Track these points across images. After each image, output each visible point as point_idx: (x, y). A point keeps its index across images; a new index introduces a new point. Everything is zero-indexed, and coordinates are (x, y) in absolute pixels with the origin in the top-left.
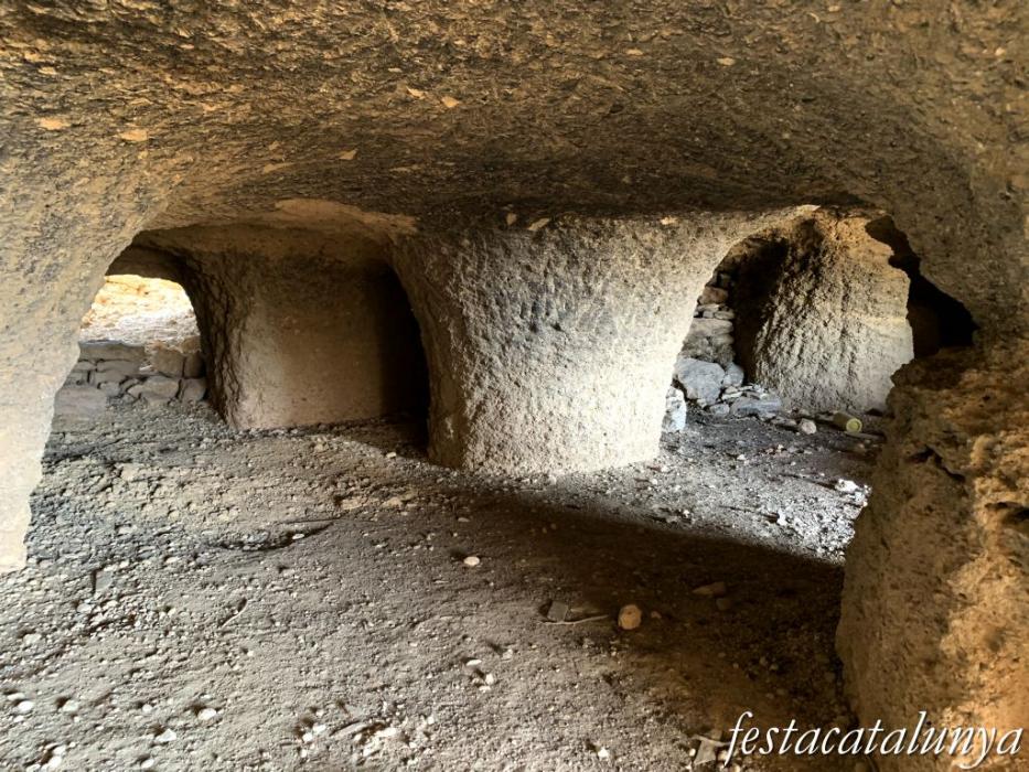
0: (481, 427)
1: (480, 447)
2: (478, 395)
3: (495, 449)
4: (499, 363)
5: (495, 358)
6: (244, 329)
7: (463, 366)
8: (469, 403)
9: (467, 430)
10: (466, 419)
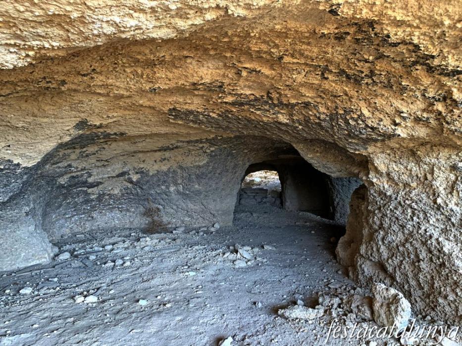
0: (338, 209)
1: (339, 215)
2: (337, 200)
3: (342, 215)
4: (342, 191)
5: (340, 190)
6: (286, 184)
7: (333, 192)
8: (335, 202)
9: (335, 209)
10: (335, 207)
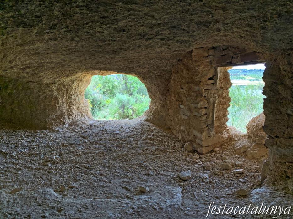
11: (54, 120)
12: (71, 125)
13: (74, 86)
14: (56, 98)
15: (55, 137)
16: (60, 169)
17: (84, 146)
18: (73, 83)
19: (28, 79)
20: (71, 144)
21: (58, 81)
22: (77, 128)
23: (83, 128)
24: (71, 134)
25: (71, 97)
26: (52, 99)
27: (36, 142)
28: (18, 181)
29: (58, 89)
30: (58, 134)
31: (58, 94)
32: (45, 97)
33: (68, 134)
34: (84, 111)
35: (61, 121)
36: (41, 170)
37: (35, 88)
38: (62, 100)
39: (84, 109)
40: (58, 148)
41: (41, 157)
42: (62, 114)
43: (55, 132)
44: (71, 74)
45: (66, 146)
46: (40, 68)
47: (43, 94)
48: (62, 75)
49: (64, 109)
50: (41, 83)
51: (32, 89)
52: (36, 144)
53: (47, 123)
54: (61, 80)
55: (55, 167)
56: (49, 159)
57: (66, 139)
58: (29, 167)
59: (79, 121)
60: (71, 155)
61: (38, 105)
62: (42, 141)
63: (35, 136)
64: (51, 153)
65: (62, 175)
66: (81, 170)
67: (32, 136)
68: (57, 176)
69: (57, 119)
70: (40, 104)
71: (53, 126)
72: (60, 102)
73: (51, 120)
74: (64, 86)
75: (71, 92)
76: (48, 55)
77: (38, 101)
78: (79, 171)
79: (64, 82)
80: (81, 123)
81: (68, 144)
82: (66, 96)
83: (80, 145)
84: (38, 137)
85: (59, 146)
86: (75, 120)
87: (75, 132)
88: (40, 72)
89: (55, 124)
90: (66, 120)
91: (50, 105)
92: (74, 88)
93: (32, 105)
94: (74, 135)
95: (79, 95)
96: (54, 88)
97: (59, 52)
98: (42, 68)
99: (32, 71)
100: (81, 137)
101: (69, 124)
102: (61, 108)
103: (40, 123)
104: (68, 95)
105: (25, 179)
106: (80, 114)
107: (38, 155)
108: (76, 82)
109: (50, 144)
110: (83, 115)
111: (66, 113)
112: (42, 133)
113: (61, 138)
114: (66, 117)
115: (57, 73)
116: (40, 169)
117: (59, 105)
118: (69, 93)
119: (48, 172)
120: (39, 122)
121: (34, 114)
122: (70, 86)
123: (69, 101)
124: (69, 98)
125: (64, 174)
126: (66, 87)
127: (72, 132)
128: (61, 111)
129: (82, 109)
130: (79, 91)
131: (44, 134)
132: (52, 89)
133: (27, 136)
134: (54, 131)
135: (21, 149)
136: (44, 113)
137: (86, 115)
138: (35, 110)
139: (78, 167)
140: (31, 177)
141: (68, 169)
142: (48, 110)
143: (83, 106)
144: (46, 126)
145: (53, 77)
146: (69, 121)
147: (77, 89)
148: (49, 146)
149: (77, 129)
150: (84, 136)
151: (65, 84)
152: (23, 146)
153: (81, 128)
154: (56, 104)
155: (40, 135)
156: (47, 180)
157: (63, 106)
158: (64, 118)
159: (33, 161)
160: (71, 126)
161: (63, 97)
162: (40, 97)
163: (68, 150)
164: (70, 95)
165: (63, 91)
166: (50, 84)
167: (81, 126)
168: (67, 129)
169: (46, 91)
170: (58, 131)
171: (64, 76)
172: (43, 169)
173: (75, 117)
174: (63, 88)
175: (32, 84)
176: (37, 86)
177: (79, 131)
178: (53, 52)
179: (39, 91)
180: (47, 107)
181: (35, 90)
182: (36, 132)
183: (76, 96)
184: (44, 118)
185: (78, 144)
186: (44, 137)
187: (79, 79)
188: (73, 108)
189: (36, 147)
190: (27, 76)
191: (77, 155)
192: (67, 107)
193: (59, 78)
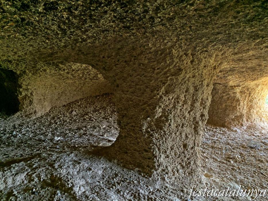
11: (233, 120)
12: (249, 127)
13: (258, 89)
14: (238, 100)
15: (233, 137)
16: (243, 170)
17: (266, 153)
18: (257, 87)
19: (216, 81)
20: (251, 148)
21: (243, 84)
22: (256, 132)
23: (262, 133)
24: (249, 137)
25: (253, 101)
26: (234, 101)
27: (217, 137)
28: (207, 168)
29: (241, 92)
30: (236, 134)
31: (240, 96)
32: (228, 98)
33: (246, 136)
34: (264, 116)
35: (239, 122)
36: (225, 164)
37: (220, 89)
38: (243, 103)
39: (263, 114)
40: (238, 148)
41: (223, 152)
42: (241, 116)
43: (233, 132)
44: (258, 78)
45: (246, 148)
46: (231, 72)
47: (226, 95)
48: (249, 79)
49: (244, 111)
50: (226, 85)
51: (217, 90)
52: (216, 139)
53: (225, 122)
54: (246, 83)
55: (238, 165)
56: (232, 157)
57: (245, 141)
58: (214, 158)
59: (258, 126)
60: (253, 159)
61: (220, 104)
62: (222, 137)
63: (215, 131)
64: (232, 151)
65: (246, 176)
66: (266, 177)
67: (212, 130)
68: (241, 175)
69: (236, 120)
70: (222, 104)
71: (231, 126)
72: (242, 104)
73: (229, 120)
74: (248, 89)
75: (254, 96)
76: (250, 60)
77: (221, 101)
78: (264, 178)
79: (249, 86)
80: (261, 128)
81: (248, 146)
82: (248, 99)
83: (261, 150)
84: (218, 133)
85: (239, 146)
86: (253, 124)
87: (254, 135)
88: (229, 75)
89: (233, 124)
90: (244, 122)
91: (232, 105)
92: (257, 91)
93: (214, 104)
94: (253, 138)
95: (261, 100)
96: (238, 90)
97: (263, 58)
98: (232, 73)
99: (222, 75)
100: (262, 142)
101: (247, 127)
102: (241, 109)
103: (220, 121)
104: (250, 98)
105: (212, 168)
106: (259, 119)
107: (221, 149)
108: (261, 86)
109: (230, 142)
110: (263, 120)
111: (245, 115)
112: (221, 130)
113: (240, 139)
114: (245, 119)
115: (244, 77)
116: (223, 163)
117: (240, 107)
118: (252, 96)
119: (232, 169)
120: (219, 119)
121: (215, 112)
122: (253, 89)
123: (250, 104)
124: (250, 101)
125: (248, 176)
126: (250, 90)
127: (250, 136)
128: (241, 113)
129: (262, 114)
130: (261, 95)
131: (223, 132)
132: (236, 91)
133: (209, 130)
134: (232, 130)
135: (205, 141)
136: (224, 112)
137: (265, 120)
138: (216, 108)
139: (262, 174)
140: (217, 168)
141: (251, 172)
142: (229, 110)
143: (263, 110)
144: (225, 124)
145: (239, 80)
146: (248, 123)
147: (260, 93)
148: (229, 144)
149: (256, 134)
150: (265, 142)
151: (249, 88)
152: (206, 138)
153: (261, 133)
154: (237, 106)
155: (220, 132)
156: (232, 175)
157: (244, 108)
158: (243, 120)
159: (217, 153)
160: (250, 129)
161: (245, 99)
162: (224, 98)
163: (249, 152)
164: (252, 98)
165: (245, 94)
166: (235, 87)
167: (261, 131)
168: (246, 131)
169: (230, 93)
170: (236, 131)
171: (250, 80)
172: (226, 164)
173: (254, 121)
174: (246, 91)
175: (218, 85)
176: (223, 88)
177: (258, 136)
178: (256, 58)
179: (223, 92)
180: (228, 107)
181: (220, 91)
182: (216, 128)
183: (257, 100)
184: (224, 117)
185: (258, 149)
186: (223, 134)
187: (264, 83)
188: (253, 112)
189: (217, 141)
190: (216, 79)
191: (259, 160)
192: (247, 110)
193: (244, 82)
